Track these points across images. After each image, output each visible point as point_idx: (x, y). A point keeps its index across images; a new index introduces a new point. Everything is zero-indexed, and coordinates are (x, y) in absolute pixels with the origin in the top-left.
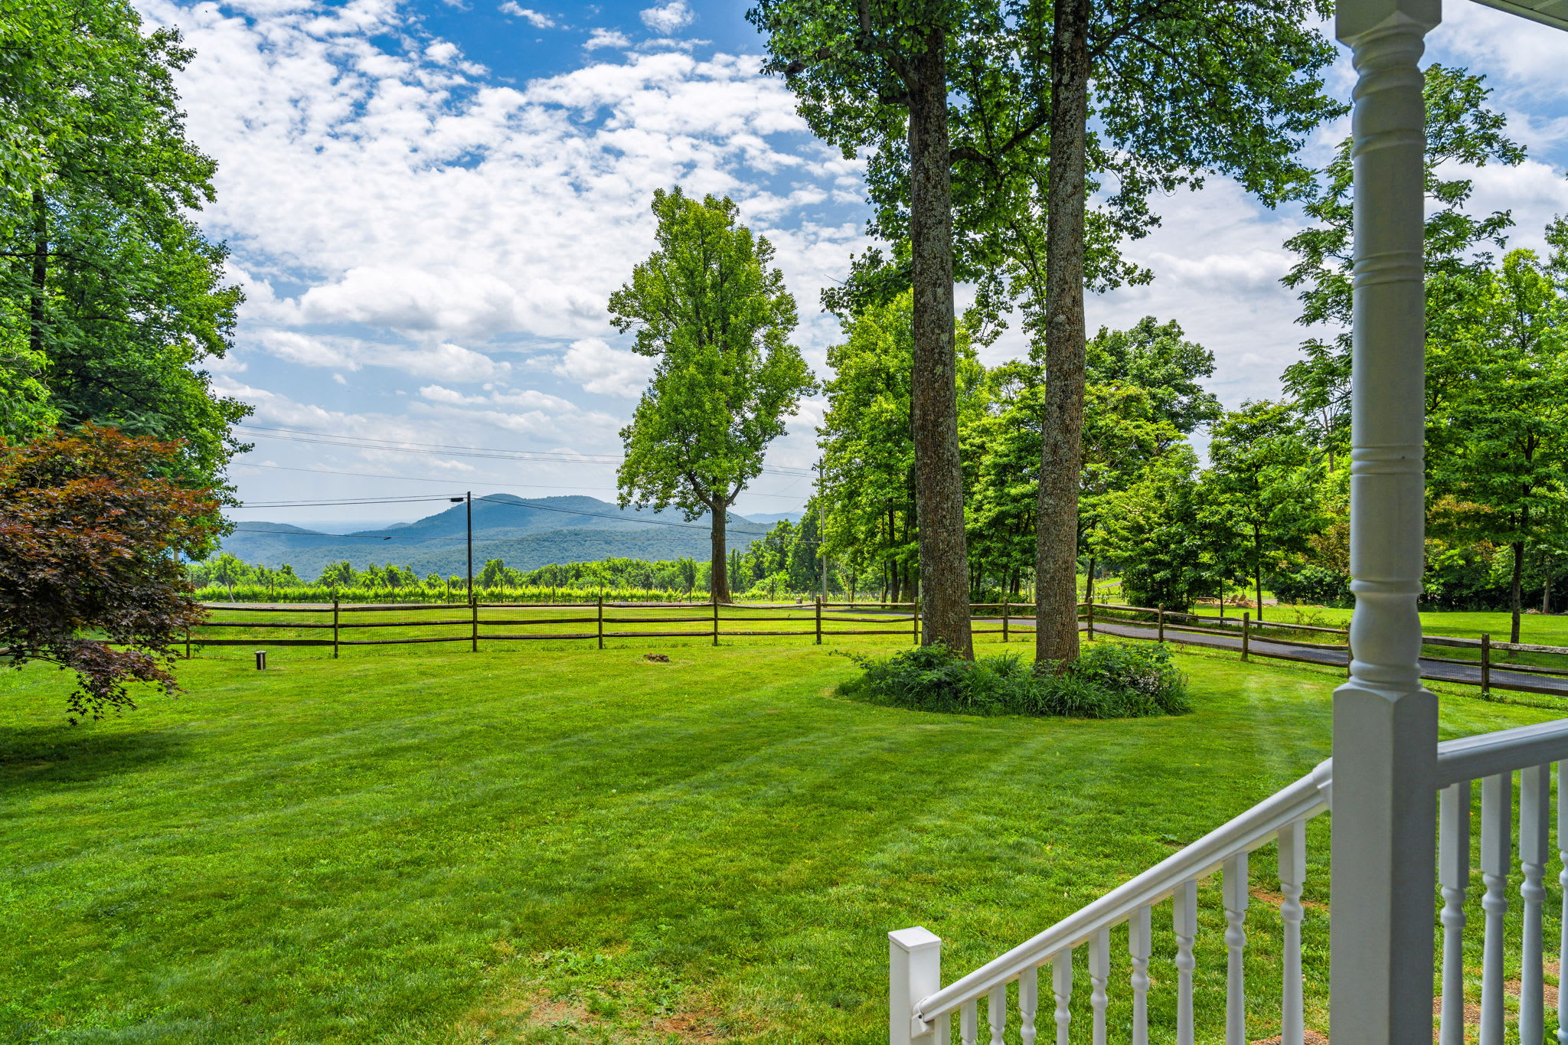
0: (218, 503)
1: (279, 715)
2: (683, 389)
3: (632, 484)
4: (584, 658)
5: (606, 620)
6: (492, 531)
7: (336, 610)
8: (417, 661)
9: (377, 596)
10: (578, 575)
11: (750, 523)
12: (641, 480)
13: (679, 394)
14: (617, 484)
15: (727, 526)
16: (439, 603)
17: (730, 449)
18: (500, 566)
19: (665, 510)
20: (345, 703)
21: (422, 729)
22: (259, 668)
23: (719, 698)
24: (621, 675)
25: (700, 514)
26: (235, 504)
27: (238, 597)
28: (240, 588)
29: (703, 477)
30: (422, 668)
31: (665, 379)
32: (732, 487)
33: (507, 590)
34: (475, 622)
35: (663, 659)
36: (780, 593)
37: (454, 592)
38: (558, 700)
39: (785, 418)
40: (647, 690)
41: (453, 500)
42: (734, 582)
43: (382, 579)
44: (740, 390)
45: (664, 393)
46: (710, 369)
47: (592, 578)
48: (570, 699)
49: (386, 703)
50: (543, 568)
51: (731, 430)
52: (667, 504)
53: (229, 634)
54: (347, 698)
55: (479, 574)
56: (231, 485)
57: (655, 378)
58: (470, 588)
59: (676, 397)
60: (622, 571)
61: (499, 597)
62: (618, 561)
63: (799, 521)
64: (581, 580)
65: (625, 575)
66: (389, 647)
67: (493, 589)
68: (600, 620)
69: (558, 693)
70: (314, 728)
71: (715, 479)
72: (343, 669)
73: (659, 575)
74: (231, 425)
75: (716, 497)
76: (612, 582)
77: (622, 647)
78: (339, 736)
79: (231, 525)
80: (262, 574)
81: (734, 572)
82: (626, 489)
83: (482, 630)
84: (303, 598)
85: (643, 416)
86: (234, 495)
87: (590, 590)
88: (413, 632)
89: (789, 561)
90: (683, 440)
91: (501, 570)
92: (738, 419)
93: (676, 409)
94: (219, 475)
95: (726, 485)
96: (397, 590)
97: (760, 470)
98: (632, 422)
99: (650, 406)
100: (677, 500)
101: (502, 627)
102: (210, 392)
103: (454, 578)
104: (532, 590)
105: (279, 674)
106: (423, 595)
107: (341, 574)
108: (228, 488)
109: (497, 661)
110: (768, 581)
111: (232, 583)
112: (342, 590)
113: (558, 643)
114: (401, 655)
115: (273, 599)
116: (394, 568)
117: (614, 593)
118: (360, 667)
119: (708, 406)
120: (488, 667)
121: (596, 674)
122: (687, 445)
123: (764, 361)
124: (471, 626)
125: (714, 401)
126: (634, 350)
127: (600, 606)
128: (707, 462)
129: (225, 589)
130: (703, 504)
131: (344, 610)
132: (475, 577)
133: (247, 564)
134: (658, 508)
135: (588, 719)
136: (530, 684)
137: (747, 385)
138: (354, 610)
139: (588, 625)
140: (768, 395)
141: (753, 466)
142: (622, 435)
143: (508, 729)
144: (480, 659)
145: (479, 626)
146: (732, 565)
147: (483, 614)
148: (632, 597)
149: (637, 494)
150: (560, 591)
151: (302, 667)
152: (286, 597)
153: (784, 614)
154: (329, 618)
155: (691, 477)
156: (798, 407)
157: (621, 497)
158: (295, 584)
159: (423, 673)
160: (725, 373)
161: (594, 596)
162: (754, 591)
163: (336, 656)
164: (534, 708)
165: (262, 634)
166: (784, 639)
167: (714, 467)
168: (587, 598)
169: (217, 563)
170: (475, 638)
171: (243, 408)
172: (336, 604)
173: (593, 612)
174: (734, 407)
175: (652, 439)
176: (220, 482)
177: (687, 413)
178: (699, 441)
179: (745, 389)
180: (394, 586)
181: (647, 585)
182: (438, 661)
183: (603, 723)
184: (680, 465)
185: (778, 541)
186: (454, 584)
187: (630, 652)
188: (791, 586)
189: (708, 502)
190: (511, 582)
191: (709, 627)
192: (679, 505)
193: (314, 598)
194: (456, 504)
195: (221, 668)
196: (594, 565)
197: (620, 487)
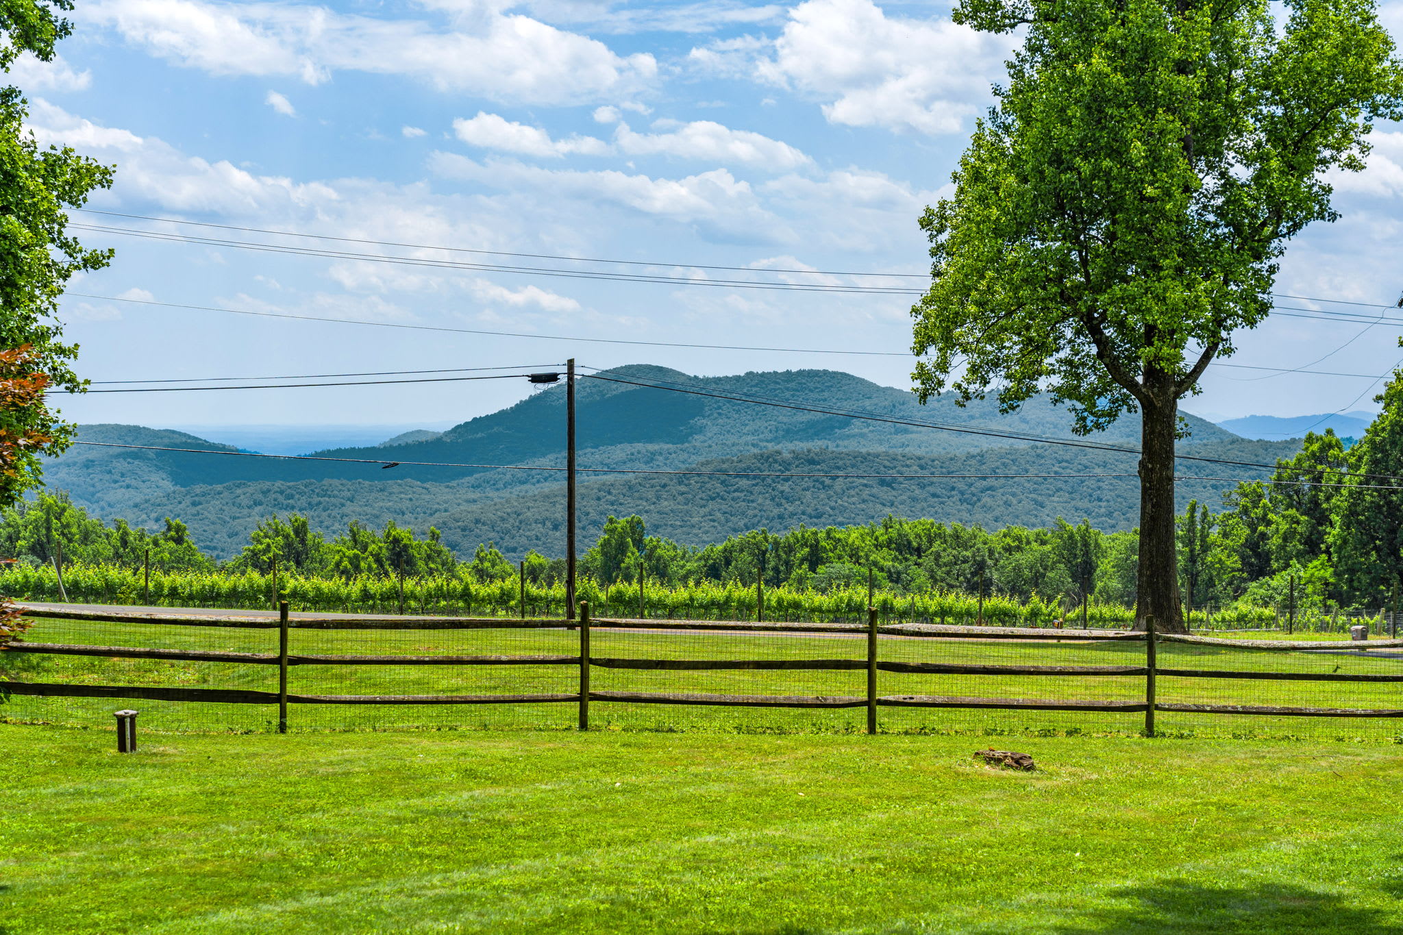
0: (41, 381)
1: (164, 853)
2: (1075, 111)
3: (949, 342)
4: (833, 754)
5: (886, 666)
6: (619, 452)
7: (283, 625)
8: (456, 746)
9: (366, 595)
10: (815, 560)
11: (1235, 441)
12: (968, 333)
13: (1067, 122)
14: (911, 340)
15: (1179, 445)
16: (501, 615)
17: (1189, 256)
18: (636, 530)
19: (1026, 405)
20: (301, 834)
21: (470, 899)
22: (122, 748)
23: (1160, 865)
24: (920, 798)
25: (1112, 415)
26: (73, 385)
27: (76, 591)
28: (78, 572)
29: (1121, 325)
30: (466, 763)
31: (1033, 86)
32: (1192, 351)
33: (654, 591)
34: (584, 661)
35: (1020, 763)
36: (1312, 615)
37: (533, 590)
38: (776, 850)
39: (1331, 176)
40: (981, 833)
41: (536, 379)
42: (1193, 584)
43: (378, 560)
44: (1218, 110)
45: (1027, 121)
46: (1144, 58)
47: (847, 566)
48: (803, 849)
49: (390, 838)
50: (736, 539)
51: (1193, 208)
52: (1031, 391)
53: (60, 672)
54: (306, 823)
55: (590, 551)
56: (66, 342)
57: (1007, 84)
58: (570, 583)
59: (1059, 130)
60: (919, 551)
61: (635, 605)
62: (912, 526)
63: (1360, 434)
64: (821, 569)
65: (928, 561)
66: (395, 711)
67: (620, 586)
68: (869, 665)
69: (773, 832)
70: (237, 887)
71: (1151, 329)
72: (297, 757)
73: (1009, 563)
74: (65, 209)
75: (1150, 373)
76: (894, 578)
77: (922, 731)
78: (291, 905)
79: (63, 430)
80: (124, 543)
81: (1192, 559)
82: (933, 353)
83: (600, 680)
84: (210, 597)
85: (977, 176)
86: (71, 365)
87: (844, 595)
88: (446, 681)
89: (1333, 535)
90: (1073, 237)
91: (639, 543)
92: (1210, 182)
93: (1057, 160)
94: (43, 322)
95: (1179, 345)
96: (409, 584)
97: (1264, 309)
98: (949, 192)
99: (996, 147)
100: (1056, 380)
101: (644, 674)
102: (24, 135)
103: (534, 559)
104: (712, 591)
105: (163, 763)
106: (466, 595)
107: (289, 545)
108: (61, 351)
109: (633, 753)
110: (1279, 581)
111: (64, 560)
112: (293, 581)
113: (773, 716)
114: (422, 731)
115: (146, 597)
116: (401, 531)
117: (900, 603)
118: (335, 755)
119: (1138, 149)
120: (612, 764)
121: (859, 793)
122: (1083, 247)
123: (1280, 34)
124: (575, 670)
125: (1153, 138)
126: (958, 19)
127: (871, 632)
128: (1132, 288)
129: (49, 574)
130: (1119, 391)
131: (302, 625)
132: (580, 558)
133: (92, 519)
134: (1010, 401)
135: (846, 897)
136: (707, 809)
137: (1236, 96)
138: (321, 625)
139: (842, 674)
140: (1289, 120)
141: (1247, 297)
142: (925, 223)
143: (659, 912)
144: (595, 746)
145: (594, 671)
146: (1190, 542)
147: (604, 644)
148: (944, 613)
149: (960, 366)
150: (774, 595)
151: (212, 749)
152: (174, 595)
153: (1324, 665)
154: (268, 644)
155: (1091, 326)
156: (1365, 149)
157: (922, 373)
158: (198, 567)
159: (470, 774)
160: (1182, 68)
161: (854, 609)
162: (1243, 606)
163: (283, 728)
164: (719, 864)
165: (126, 673)
166: (1322, 728)
167: (1148, 301)
168: (836, 613)
169: (34, 514)
170: (584, 698)
171: (90, 172)
172: (284, 610)
173: (854, 646)
174: (1201, 152)
175: (998, 232)
176: (43, 335)
177: (1086, 168)
178: (1111, 236)
179: (1231, 106)
180: (403, 575)
181: (980, 587)
182: (503, 748)
183: (877, 908)
184: (1065, 298)
185: (1305, 482)
186: (533, 574)
187: (942, 743)
188: (1337, 595)
189: (1132, 386)
190: (661, 572)
191: (1134, 690)
192: (1061, 394)
193: (234, 598)
194: (542, 387)
195: (45, 744)
196: (854, 535)
197: (920, 349)
